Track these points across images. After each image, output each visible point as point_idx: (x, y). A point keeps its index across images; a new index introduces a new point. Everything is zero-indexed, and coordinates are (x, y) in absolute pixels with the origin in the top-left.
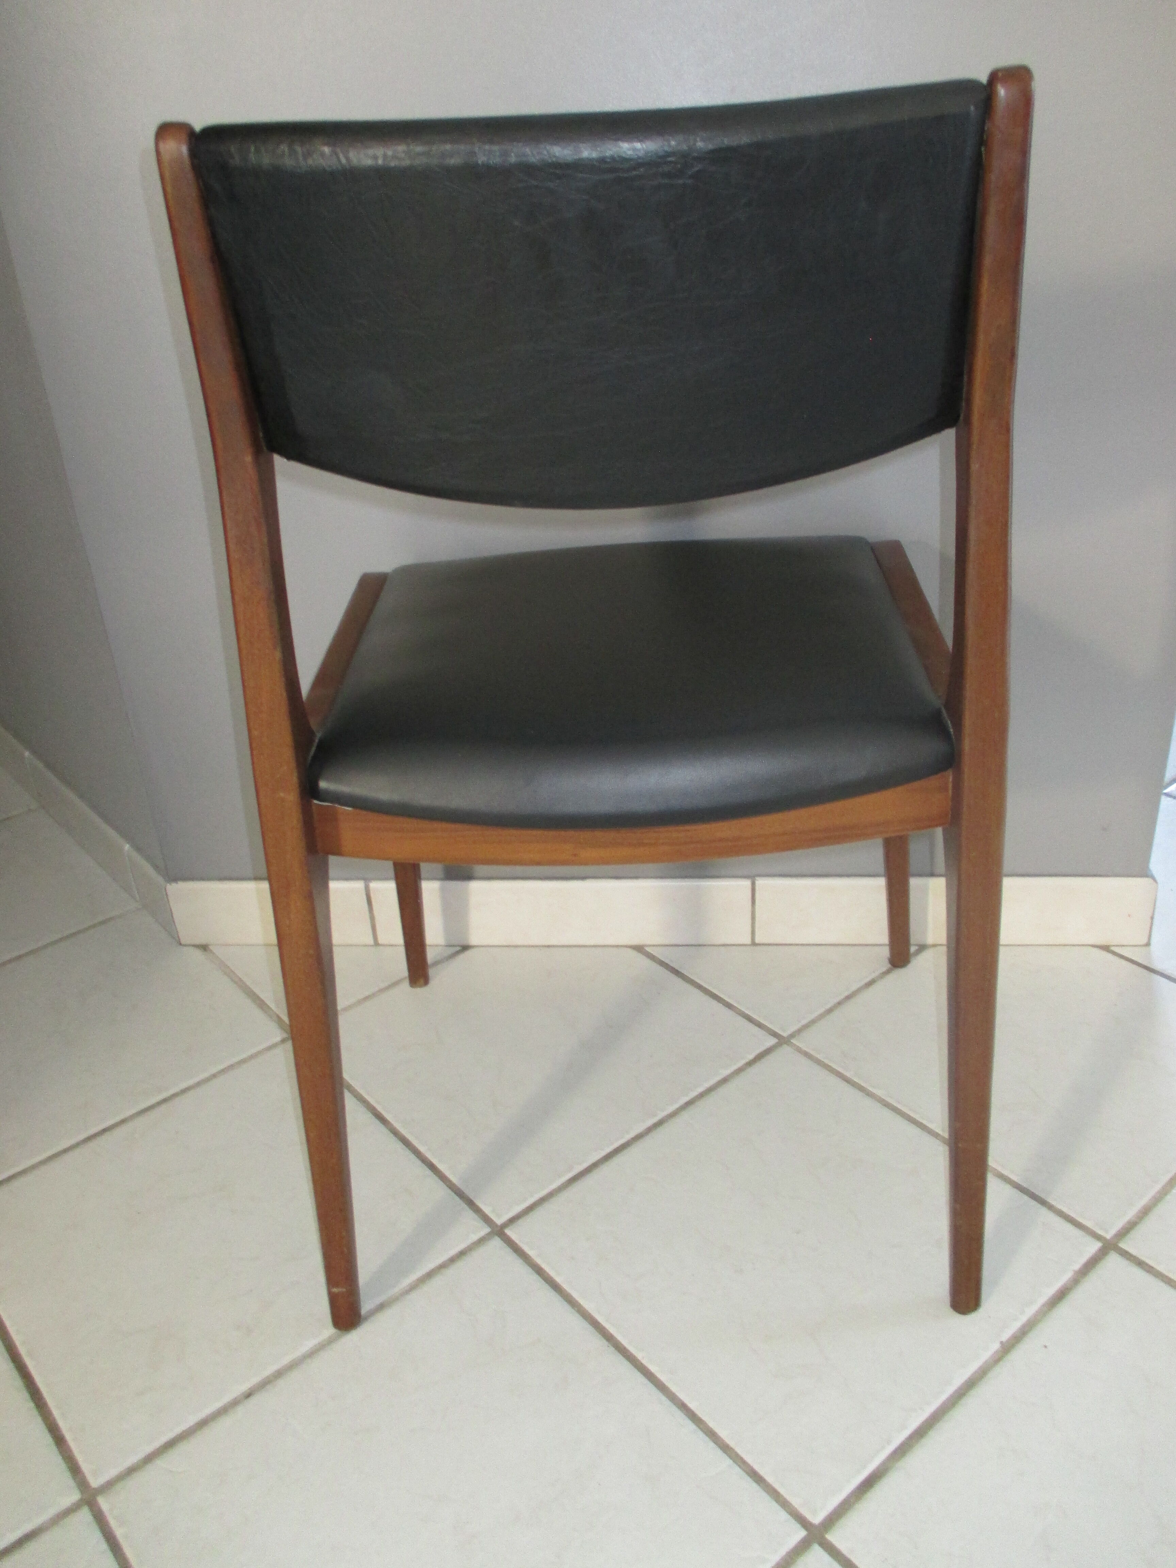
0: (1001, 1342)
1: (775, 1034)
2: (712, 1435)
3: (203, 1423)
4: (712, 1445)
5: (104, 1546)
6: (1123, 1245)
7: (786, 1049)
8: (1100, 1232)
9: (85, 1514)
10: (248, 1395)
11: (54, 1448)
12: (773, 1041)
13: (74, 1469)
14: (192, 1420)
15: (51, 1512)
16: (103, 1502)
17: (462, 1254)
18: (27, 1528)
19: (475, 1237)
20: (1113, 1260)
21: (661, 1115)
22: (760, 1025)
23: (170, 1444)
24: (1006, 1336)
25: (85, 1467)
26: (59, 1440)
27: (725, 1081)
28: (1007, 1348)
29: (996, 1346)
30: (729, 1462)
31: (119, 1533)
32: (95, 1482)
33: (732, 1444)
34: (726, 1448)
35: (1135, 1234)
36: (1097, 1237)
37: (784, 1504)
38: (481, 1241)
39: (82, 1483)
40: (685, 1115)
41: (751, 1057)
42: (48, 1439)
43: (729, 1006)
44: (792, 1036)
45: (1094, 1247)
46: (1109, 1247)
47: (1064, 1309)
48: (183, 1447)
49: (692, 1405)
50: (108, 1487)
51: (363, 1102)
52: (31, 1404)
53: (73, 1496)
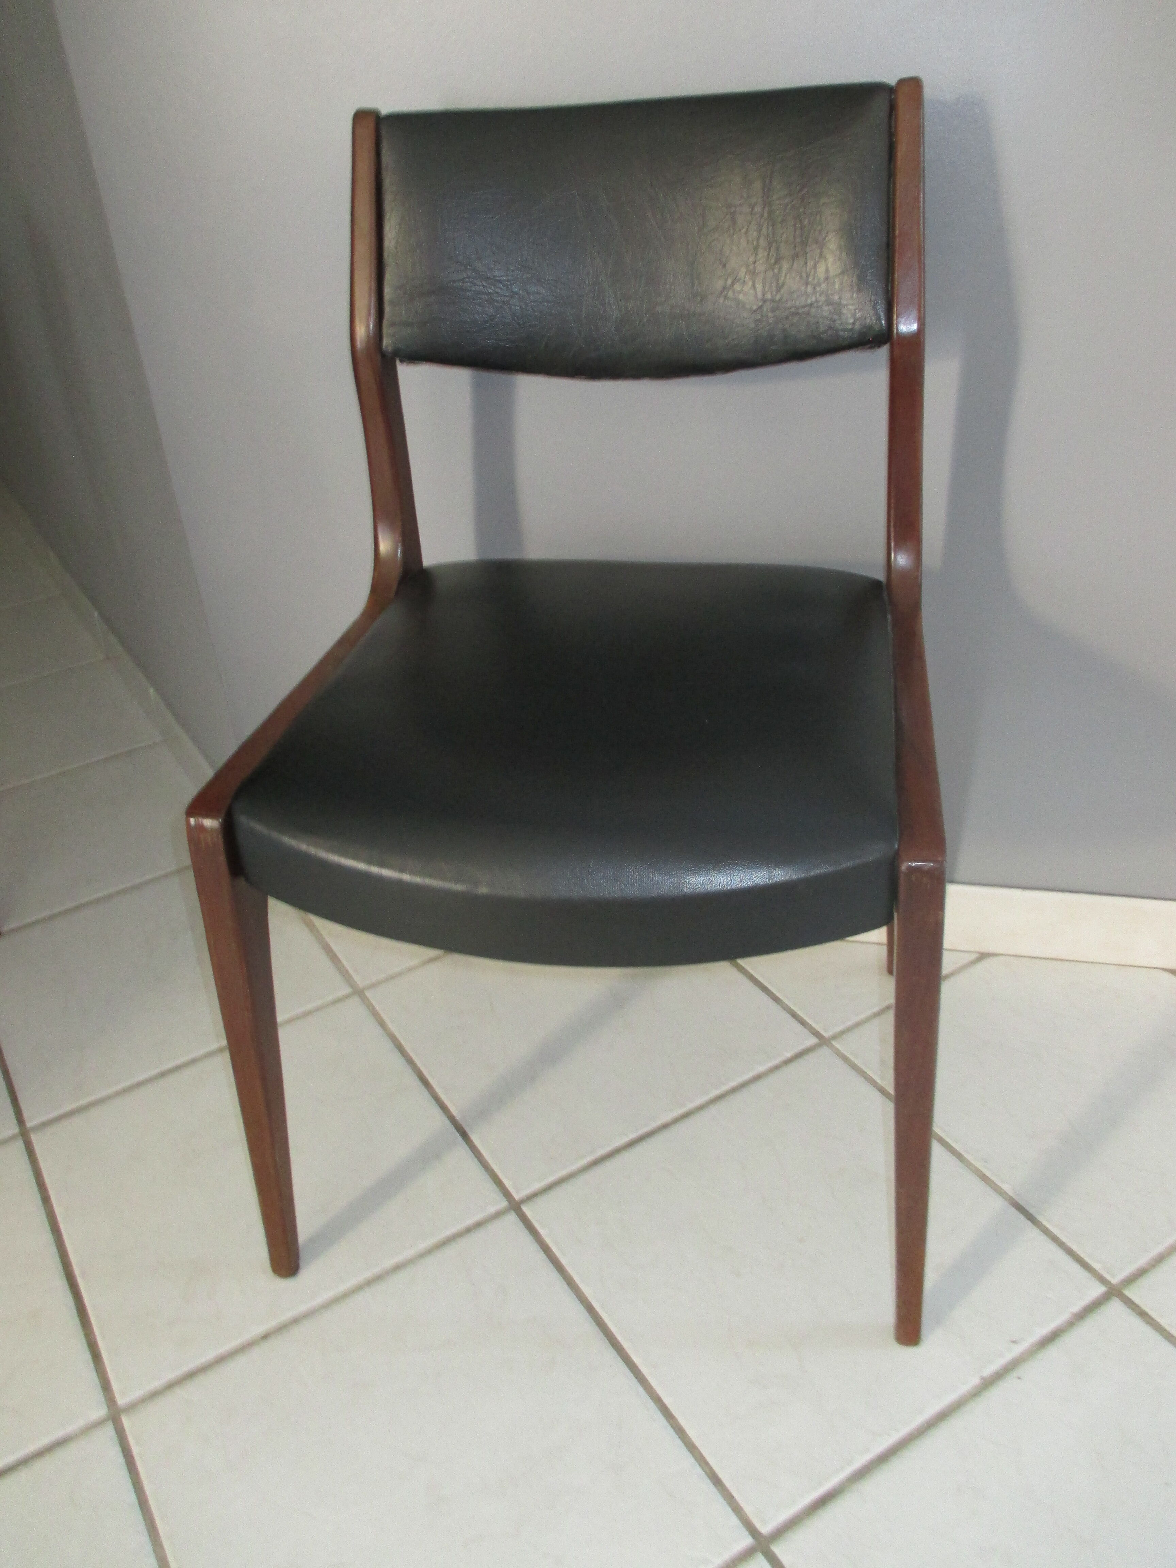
0: (982, 1378)
1: (816, 1034)
2: (680, 1432)
3: (221, 1360)
4: (679, 1442)
5: (121, 1460)
6: (1127, 1292)
7: (825, 1051)
8: (1108, 1277)
9: (109, 1430)
10: (265, 1337)
11: (91, 1365)
12: (813, 1041)
13: (105, 1386)
14: (211, 1354)
15: (82, 1423)
16: (126, 1421)
17: (479, 1225)
18: (59, 1434)
19: (492, 1210)
20: (1115, 1307)
21: (690, 1106)
22: (803, 1023)
23: (190, 1376)
24: (988, 1371)
25: (115, 1386)
26: (96, 1356)
27: (758, 1078)
28: (989, 1383)
29: (975, 1381)
30: (692, 1460)
31: (135, 1450)
32: (121, 1401)
33: (697, 1443)
34: (692, 1448)
35: (1144, 1282)
36: (1102, 1280)
37: (737, 1509)
38: (497, 1215)
39: (111, 1401)
40: (713, 1110)
41: (788, 1055)
42: (88, 1356)
43: (776, 999)
44: (835, 1037)
45: (1097, 1290)
46: (1114, 1292)
47: (1053, 1351)
48: (201, 1379)
49: (667, 1400)
50: (132, 1407)
51: (410, 1062)
52: (77, 1321)
53: (100, 1411)
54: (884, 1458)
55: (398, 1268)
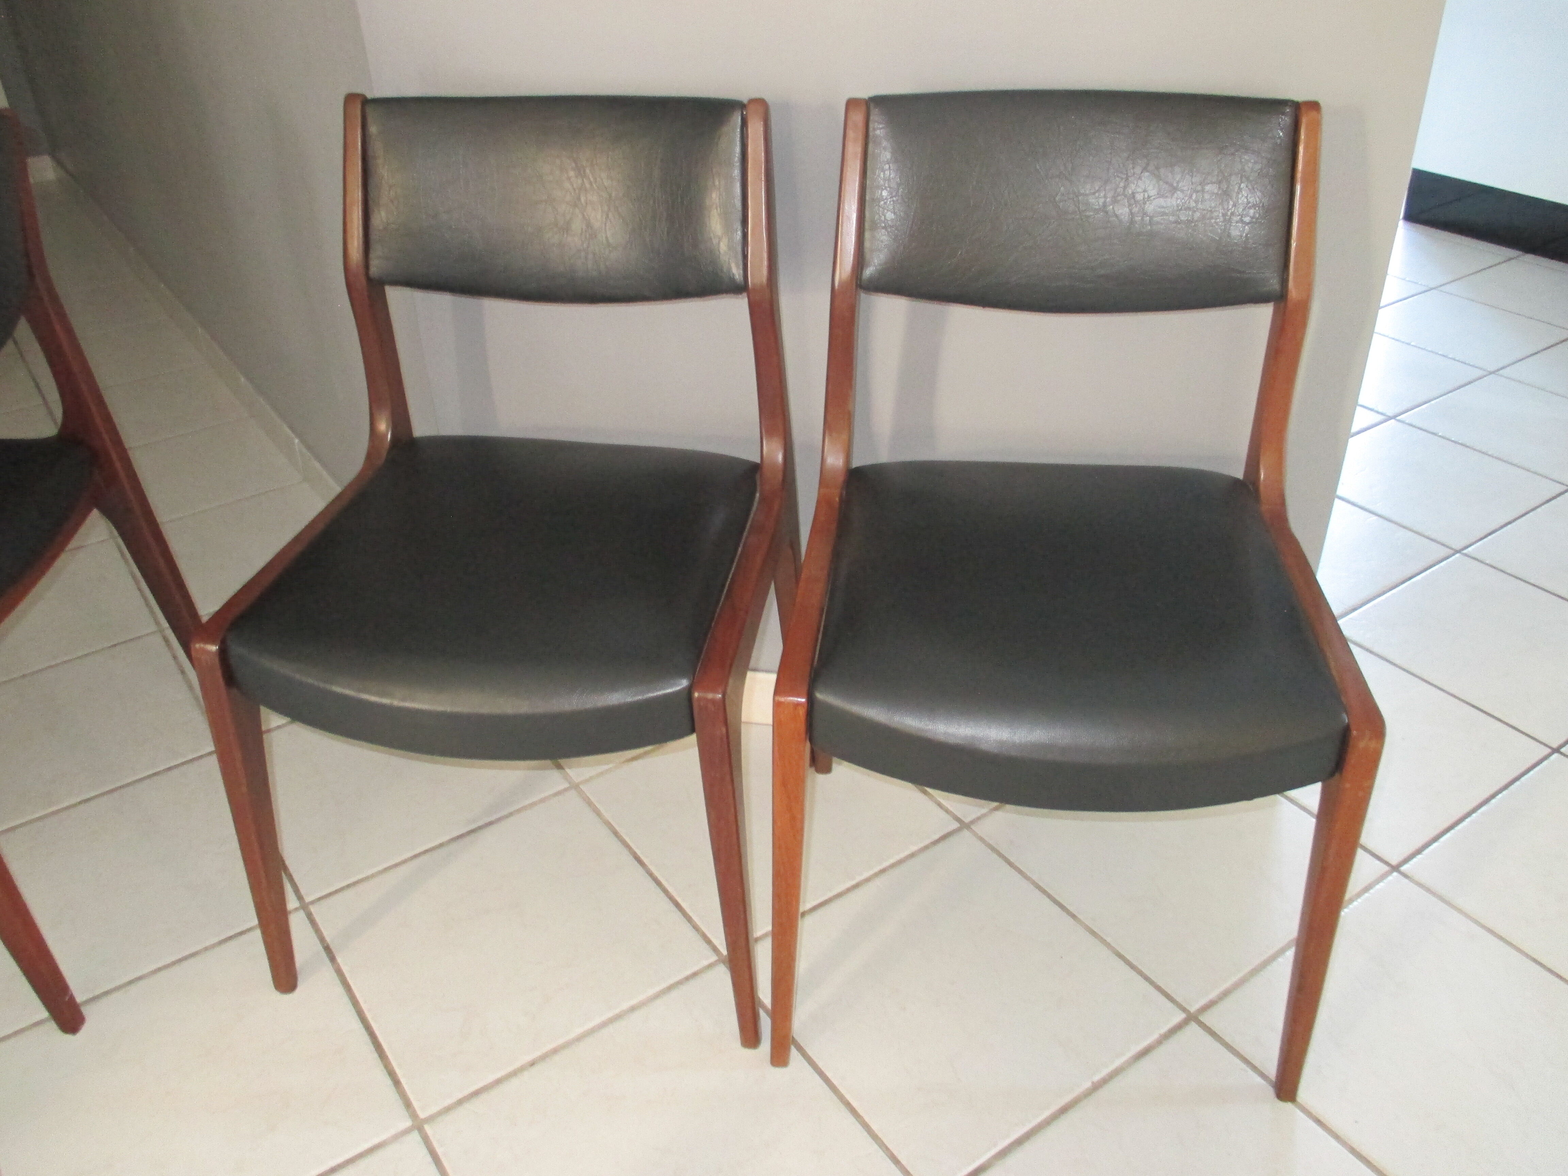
0: (1093, 1083)
1: (958, 820)
3: (498, 1082)
4: (867, 1135)
5: (429, 1159)
6: (1201, 1018)
7: (966, 833)
8: (1188, 1008)
9: (415, 1136)
10: (532, 1064)
11: (393, 1088)
12: (956, 825)
13: (408, 1104)
14: (491, 1078)
15: (392, 1132)
16: (428, 1129)
17: (695, 975)
18: (376, 1141)
19: (705, 963)
20: (1193, 1029)
21: (859, 879)
22: (948, 811)
23: (476, 1093)
24: (1097, 1078)
25: (416, 1104)
26: (397, 1083)
27: (913, 855)
28: (1097, 1086)
29: (1088, 1085)
30: (876, 1146)
31: (439, 1151)
32: (422, 1115)
33: (880, 1135)
35: (1215, 1010)
36: (1184, 1010)
38: (710, 966)
39: (413, 1115)
40: (878, 882)
41: (937, 837)
42: (389, 1082)
44: (973, 822)
45: (1180, 1016)
46: (1192, 1018)
47: (1145, 1062)
48: (484, 1096)
49: (854, 1104)
50: (431, 1119)
51: (627, 846)
52: (376, 1055)
53: (407, 1123)
54: (1020, 1141)
55: (633, 1009)
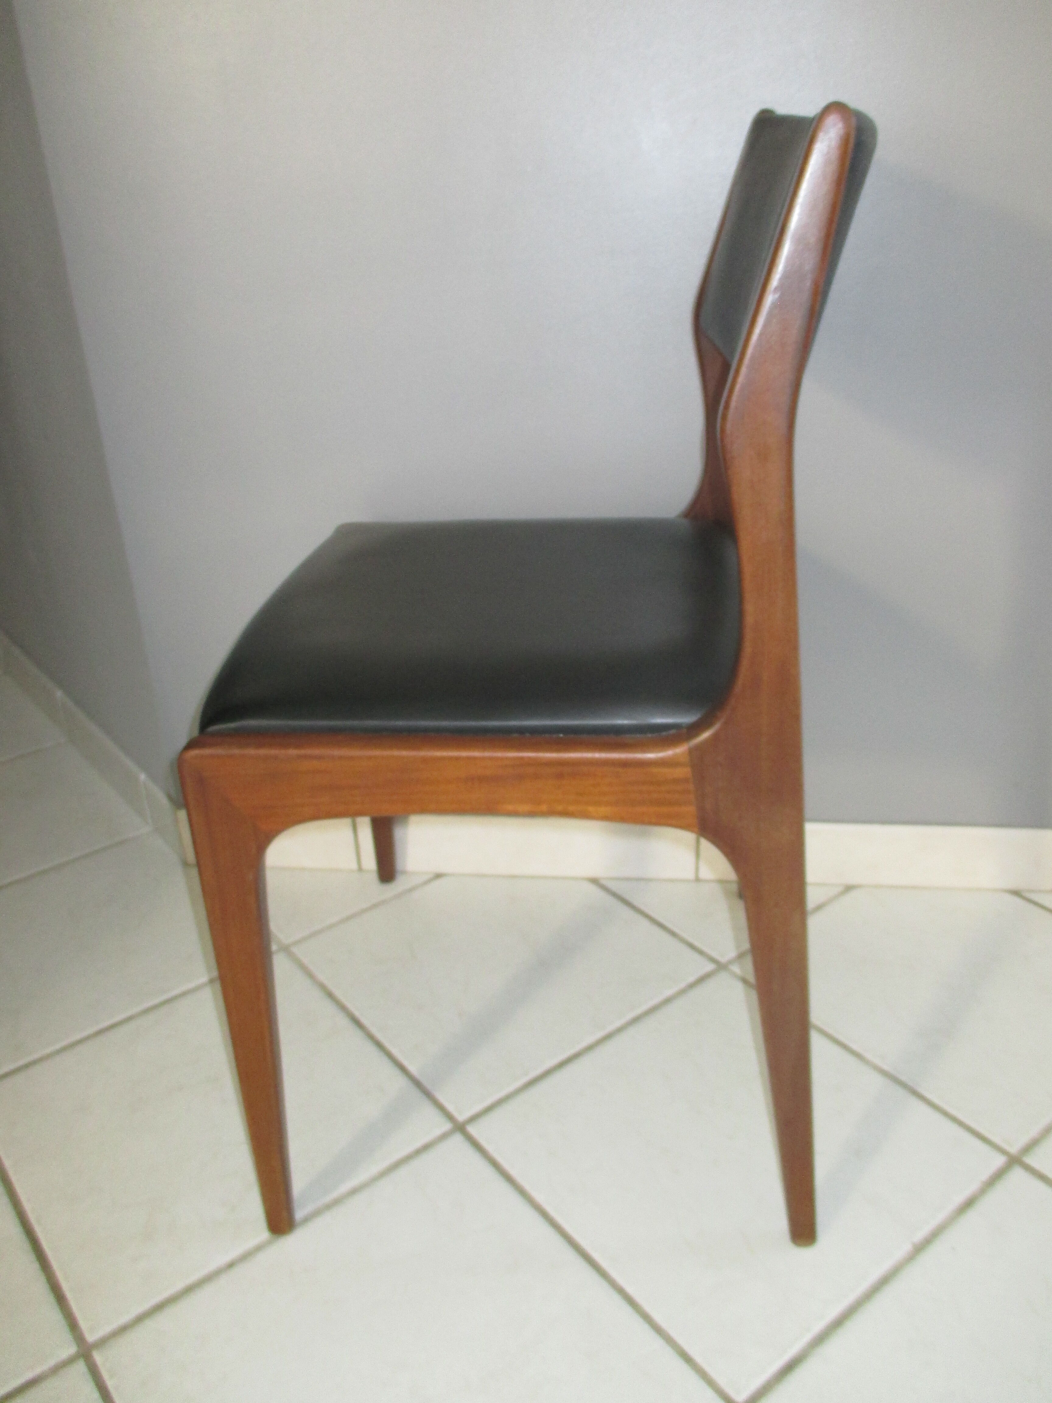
0: (913, 1244)
1: (714, 961)
2: (646, 1318)
3: (189, 1290)
4: (646, 1326)
5: (96, 1395)
6: (1026, 1160)
7: (724, 974)
8: (1007, 1148)
9: (81, 1366)
10: (231, 1265)
11: (56, 1306)
12: (712, 967)
13: (73, 1325)
14: (178, 1286)
15: (52, 1362)
16: (98, 1357)
17: (426, 1147)
18: (29, 1375)
19: (438, 1132)
20: (1017, 1174)
21: (611, 1027)
22: (701, 952)
23: (159, 1307)
24: (917, 1238)
25: (83, 1324)
26: (61, 1299)
27: (668, 1001)
28: (919, 1248)
29: (908, 1247)
30: (661, 1341)
31: (110, 1384)
32: (91, 1338)
34: (658, 1329)
35: (1038, 1150)
36: (1003, 1152)
37: (710, 1382)
38: (444, 1137)
39: (79, 1338)
40: (632, 1031)
41: (691, 979)
42: (51, 1299)
43: (673, 934)
44: (730, 962)
45: (999, 1161)
46: (1014, 1161)
47: (972, 1216)
48: (170, 1310)
49: (630, 1290)
50: (103, 1342)
51: (343, 1008)
52: (36, 1266)
53: (70, 1349)
54: (838, 1323)
